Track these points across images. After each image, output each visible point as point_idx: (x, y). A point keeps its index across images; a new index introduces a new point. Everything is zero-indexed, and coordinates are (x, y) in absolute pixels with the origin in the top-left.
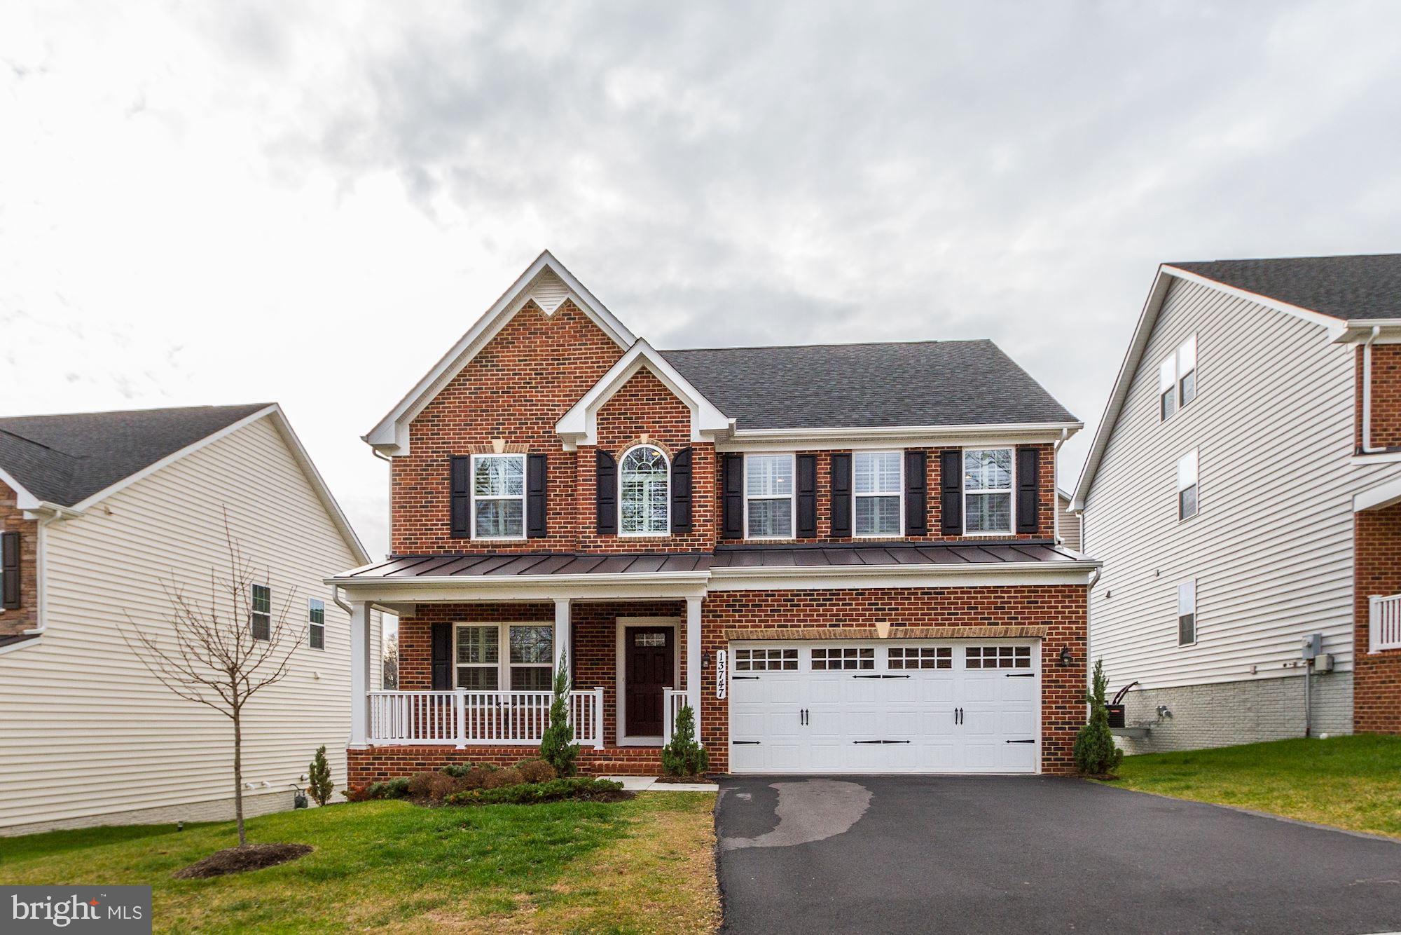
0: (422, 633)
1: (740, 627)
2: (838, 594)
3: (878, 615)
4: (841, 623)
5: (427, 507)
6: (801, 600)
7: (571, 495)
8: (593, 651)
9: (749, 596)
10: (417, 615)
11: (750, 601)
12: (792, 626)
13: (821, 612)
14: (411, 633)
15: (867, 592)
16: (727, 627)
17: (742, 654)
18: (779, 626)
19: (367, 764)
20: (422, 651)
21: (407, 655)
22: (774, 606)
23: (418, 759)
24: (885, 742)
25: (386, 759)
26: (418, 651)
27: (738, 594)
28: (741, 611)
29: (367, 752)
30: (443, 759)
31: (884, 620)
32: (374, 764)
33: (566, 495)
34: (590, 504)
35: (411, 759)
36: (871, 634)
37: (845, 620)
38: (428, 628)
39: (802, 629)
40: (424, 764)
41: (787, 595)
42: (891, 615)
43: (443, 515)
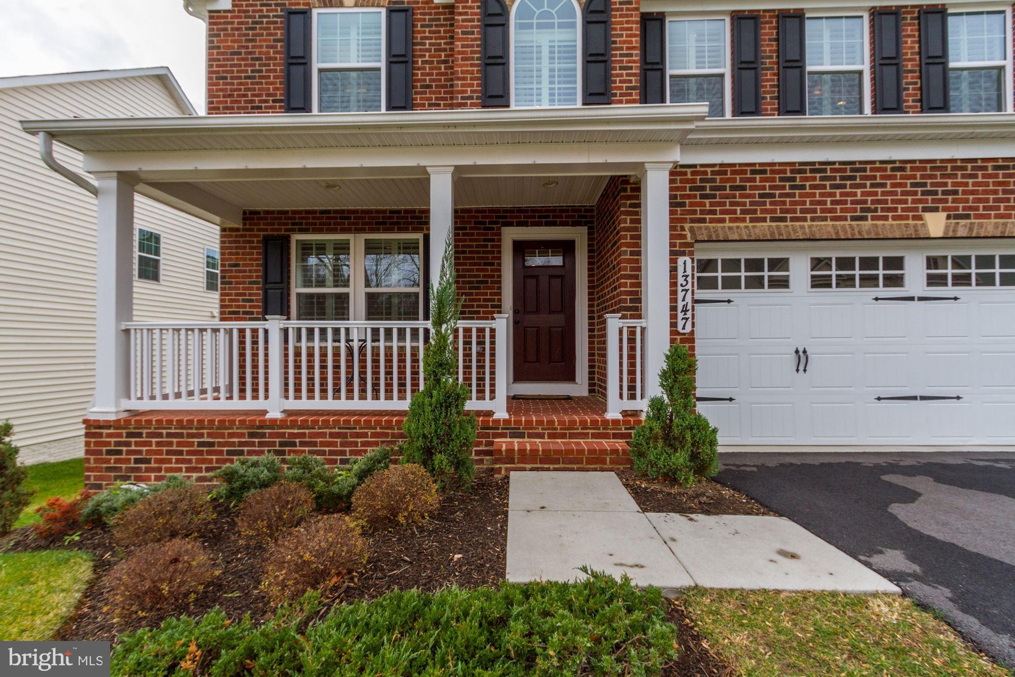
0: (251, 248)
1: (712, 221)
2: (865, 170)
3: (926, 201)
4: (869, 215)
5: (254, 77)
6: (807, 179)
7: (445, 62)
8: (472, 270)
9: (725, 173)
10: (244, 224)
11: (728, 180)
12: (793, 219)
13: (838, 198)
14: (236, 248)
15: (908, 166)
16: (693, 221)
17: (706, 265)
18: (773, 219)
19: (118, 444)
20: (250, 271)
21: (230, 277)
22: (764, 188)
23: (202, 435)
24: (923, 398)
25: (150, 435)
26: (245, 271)
27: (709, 170)
28: (714, 196)
29: (117, 424)
30: (242, 435)
31: (936, 210)
32: (128, 444)
33: (438, 62)
34: (472, 65)
35: (190, 435)
36: (916, 231)
37: (876, 210)
38: (258, 242)
39: (809, 223)
40: (212, 444)
41: (784, 172)
42: (946, 201)
43: (275, 89)
